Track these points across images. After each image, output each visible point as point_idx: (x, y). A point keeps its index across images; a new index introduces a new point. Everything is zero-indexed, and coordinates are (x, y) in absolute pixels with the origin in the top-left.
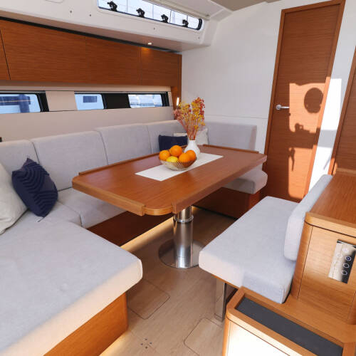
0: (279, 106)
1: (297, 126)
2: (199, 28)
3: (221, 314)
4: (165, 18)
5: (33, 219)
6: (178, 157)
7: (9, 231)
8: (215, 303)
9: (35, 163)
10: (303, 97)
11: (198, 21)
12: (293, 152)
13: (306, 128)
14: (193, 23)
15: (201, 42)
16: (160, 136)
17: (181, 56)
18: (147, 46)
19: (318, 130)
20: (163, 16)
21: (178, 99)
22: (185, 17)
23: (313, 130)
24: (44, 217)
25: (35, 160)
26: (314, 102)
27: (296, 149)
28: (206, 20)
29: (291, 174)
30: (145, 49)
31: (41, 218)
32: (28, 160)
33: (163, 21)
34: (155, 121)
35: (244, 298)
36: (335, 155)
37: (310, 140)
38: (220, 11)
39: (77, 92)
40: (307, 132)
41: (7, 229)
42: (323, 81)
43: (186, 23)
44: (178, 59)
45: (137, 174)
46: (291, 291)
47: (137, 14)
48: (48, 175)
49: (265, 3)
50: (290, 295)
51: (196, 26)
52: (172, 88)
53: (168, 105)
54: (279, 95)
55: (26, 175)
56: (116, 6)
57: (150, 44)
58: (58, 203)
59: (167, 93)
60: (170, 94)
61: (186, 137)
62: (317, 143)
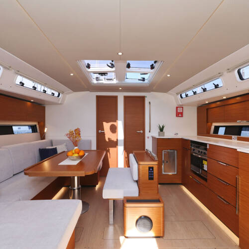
0: (100, 131)
1: (109, 139)
2: (58, 97)
4: (45, 91)
6: (78, 154)
10: (109, 127)
11: (58, 94)
12: (109, 150)
13: (112, 139)
14: (56, 94)
15: (60, 102)
16: (40, 149)
17: (45, 107)
18: (30, 102)
19: (117, 140)
22: (53, 92)
23: (115, 140)
26: (114, 129)
27: (110, 149)
28: (62, 94)
29: (110, 160)
30: (29, 103)
33: (44, 93)
36: (125, 149)
37: (115, 144)
38: (69, 91)
40: (113, 141)
42: (116, 121)
43: (53, 94)
44: (43, 109)
45: (59, 164)
47: (32, 88)
49: (89, 92)
52: (39, 123)
53: (37, 132)
54: (100, 127)
56: (24, 84)
57: (32, 101)
59: (36, 125)
60: (37, 126)
61: (56, 148)
62: (117, 145)
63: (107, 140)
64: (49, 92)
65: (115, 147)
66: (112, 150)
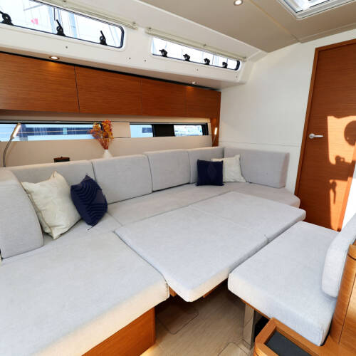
0: (312, 135)
2: (236, 69)
3: (249, 340)
4: (207, 62)
5: (84, 227)
7: (63, 237)
8: (243, 327)
9: (92, 180)
11: (236, 63)
14: (232, 64)
15: (239, 80)
16: (198, 160)
17: (220, 93)
18: (191, 85)
20: (206, 60)
21: (216, 129)
22: (225, 60)
24: (93, 226)
25: (92, 177)
28: (244, 61)
30: (189, 87)
31: (91, 226)
32: (87, 177)
33: (206, 64)
34: (195, 147)
35: (275, 332)
38: (257, 53)
39: (132, 123)
41: (62, 234)
43: (225, 65)
46: (331, 331)
47: (184, 58)
48: (101, 190)
49: (299, 43)
50: (329, 336)
51: (235, 67)
52: (211, 120)
53: (208, 134)
55: (81, 190)
56: (167, 53)
57: (194, 83)
58: (107, 214)
59: (207, 124)
60: (209, 125)
61: (222, 162)
62: (351, 175)
63: (333, 160)
64: (218, 61)
65: (345, 179)
66: (340, 185)
